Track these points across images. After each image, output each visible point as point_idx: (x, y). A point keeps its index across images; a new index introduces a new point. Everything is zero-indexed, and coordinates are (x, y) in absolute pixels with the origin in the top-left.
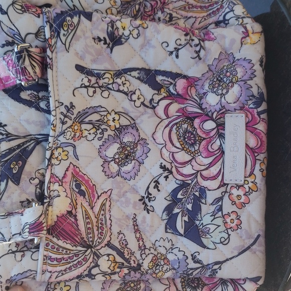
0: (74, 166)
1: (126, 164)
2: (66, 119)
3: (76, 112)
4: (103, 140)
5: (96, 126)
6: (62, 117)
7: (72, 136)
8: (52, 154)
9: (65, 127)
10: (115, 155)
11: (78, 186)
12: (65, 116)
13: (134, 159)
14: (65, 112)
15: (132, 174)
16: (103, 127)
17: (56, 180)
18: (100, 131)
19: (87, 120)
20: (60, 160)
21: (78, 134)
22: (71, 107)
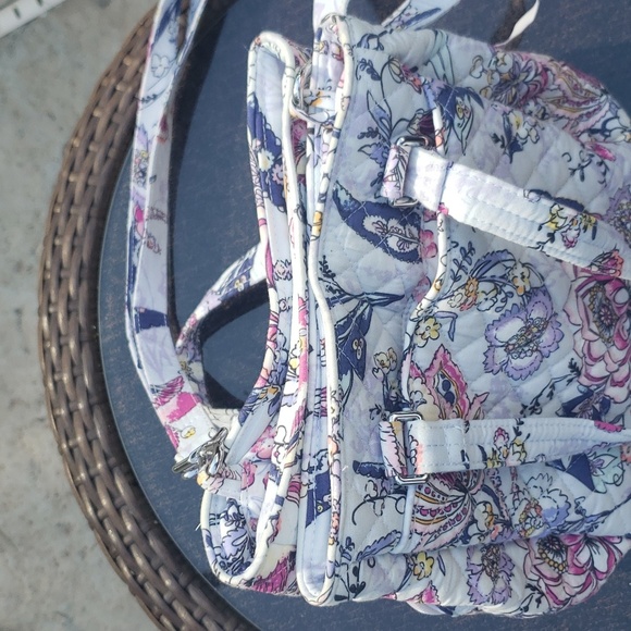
0: (445, 350)
1: (522, 355)
2: (461, 272)
3: (475, 259)
4: (503, 312)
5: (498, 285)
6: (455, 268)
7: (462, 301)
8: (417, 327)
9: (457, 285)
10: (510, 340)
11: (447, 385)
12: (461, 267)
13: (537, 350)
14: (460, 259)
15: (524, 373)
16: (507, 289)
17: (417, 374)
18: (503, 295)
19: (488, 275)
20: (427, 339)
21: (470, 299)
22: (470, 252)
